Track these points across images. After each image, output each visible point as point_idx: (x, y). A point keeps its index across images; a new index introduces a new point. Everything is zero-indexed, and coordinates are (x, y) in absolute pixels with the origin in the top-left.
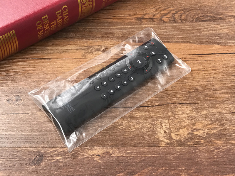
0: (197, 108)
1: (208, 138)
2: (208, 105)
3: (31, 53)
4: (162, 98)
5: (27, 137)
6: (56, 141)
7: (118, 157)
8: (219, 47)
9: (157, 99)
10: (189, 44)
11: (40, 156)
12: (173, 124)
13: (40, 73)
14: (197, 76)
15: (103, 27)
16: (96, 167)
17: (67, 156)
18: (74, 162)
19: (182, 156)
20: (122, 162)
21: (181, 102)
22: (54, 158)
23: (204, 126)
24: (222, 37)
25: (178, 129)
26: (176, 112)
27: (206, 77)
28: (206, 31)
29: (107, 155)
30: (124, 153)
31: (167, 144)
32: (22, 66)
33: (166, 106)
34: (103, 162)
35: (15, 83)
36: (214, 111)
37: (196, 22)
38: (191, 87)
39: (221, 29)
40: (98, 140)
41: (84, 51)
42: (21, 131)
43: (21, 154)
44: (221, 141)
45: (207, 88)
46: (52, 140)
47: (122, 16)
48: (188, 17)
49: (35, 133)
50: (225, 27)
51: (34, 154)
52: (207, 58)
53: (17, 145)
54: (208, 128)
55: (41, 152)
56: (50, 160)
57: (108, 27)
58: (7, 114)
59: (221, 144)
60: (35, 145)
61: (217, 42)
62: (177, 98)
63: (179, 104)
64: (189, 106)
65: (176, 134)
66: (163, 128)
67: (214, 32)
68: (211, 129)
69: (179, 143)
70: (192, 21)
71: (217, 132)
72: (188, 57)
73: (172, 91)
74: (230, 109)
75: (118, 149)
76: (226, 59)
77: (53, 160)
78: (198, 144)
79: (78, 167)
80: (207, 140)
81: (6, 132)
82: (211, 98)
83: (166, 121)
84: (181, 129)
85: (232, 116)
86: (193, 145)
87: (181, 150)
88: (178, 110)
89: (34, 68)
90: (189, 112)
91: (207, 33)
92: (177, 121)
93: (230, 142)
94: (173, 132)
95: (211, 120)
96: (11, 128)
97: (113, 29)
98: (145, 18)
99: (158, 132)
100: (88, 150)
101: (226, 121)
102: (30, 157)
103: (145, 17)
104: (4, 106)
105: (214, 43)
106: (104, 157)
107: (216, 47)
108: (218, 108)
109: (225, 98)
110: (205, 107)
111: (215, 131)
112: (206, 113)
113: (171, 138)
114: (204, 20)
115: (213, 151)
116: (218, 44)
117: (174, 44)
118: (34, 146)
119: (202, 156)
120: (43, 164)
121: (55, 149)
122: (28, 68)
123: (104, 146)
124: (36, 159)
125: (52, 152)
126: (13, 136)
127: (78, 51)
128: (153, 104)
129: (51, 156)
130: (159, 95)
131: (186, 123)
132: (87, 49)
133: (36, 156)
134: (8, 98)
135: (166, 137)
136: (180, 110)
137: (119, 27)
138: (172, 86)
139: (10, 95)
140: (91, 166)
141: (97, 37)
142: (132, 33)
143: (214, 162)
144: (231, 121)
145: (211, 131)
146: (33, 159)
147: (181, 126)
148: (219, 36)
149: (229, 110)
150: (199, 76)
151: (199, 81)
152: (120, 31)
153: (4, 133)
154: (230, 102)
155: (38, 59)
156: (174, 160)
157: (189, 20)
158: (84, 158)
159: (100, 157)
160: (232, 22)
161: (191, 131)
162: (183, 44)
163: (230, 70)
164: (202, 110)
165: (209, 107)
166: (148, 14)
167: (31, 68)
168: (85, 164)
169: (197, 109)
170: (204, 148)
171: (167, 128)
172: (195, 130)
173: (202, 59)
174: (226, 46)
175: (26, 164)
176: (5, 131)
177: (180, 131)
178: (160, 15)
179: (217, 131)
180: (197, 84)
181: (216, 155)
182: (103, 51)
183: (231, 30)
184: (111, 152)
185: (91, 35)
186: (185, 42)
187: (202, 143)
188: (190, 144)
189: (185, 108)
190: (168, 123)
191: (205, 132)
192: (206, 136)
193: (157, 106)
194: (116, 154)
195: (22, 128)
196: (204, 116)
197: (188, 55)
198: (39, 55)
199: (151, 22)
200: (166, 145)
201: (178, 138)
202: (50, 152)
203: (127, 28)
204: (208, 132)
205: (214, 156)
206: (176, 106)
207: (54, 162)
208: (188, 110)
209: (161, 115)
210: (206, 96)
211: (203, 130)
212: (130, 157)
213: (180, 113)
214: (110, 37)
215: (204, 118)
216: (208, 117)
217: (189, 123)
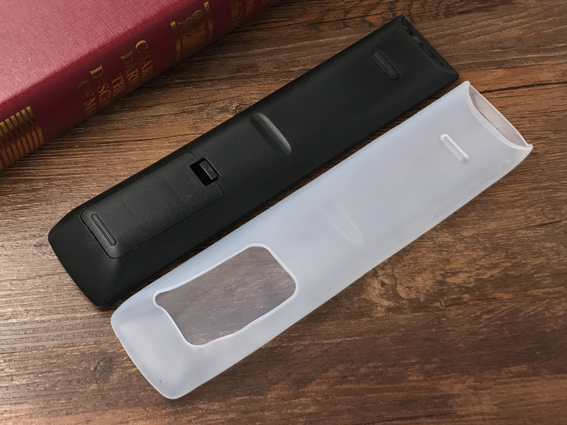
0: (453, 222)
1: (479, 288)
2: (477, 213)
3: (76, 134)
5: (87, 321)
8: (500, 72)
11: (107, 362)
12: (399, 266)
13: (101, 177)
15: (231, 55)
23: (469, 263)
24: (508, 48)
25: (412, 276)
28: (470, 37)
31: (389, 309)
32: (59, 164)
35: (50, 206)
36: (492, 225)
37: (446, 18)
39: (506, 28)
41: (192, 116)
42: (74, 311)
44: (507, 293)
47: (273, 22)
48: (426, 8)
50: (514, 22)
51: (93, 358)
54: (477, 267)
55: (108, 353)
56: (128, 368)
57: (244, 53)
58: (40, 276)
59: (509, 299)
60: (105, 338)
61: (496, 63)
65: (407, 287)
66: (378, 276)
67: (488, 37)
68: (485, 268)
69: (415, 305)
70: (436, 17)
71: (499, 273)
74: (529, 218)
76: (517, 100)
78: (457, 304)
80: (477, 293)
81: (42, 315)
82: (485, 198)
84: (419, 273)
85: (532, 234)
86: (446, 306)
89: (87, 166)
90: (434, 234)
91: (472, 41)
92: (409, 257)
93: (528, 293)
94: (400, 284)
95: (486, 248)
96: (51, 306)
97: (255, 55)
98: (326, 20)
99: (368, 286)
101: (518, 246)
102: (84, 365)
103: (327, 18)
104: (31, 260)
105: (489, 64)
107: (494, 74)
108: (501, 219)
109: (517, 194)
110: (471, 219)
111: (495, 272)
112: (474, 232)
113: (396, 296)
114: (465, 9)
116: (499, 65)
120: (115, 377)
122: (72, 168)
124: (98, 368)
126: (58, 324)
127: (179, 118)
131: (430, 260)
132: (200, 110)
133: (99, 363)
134: (37, 240)
135: (385, 294)
137: (268, 49)
139: (41, 234)
141: (219, 80)
142: (299, 61)
144: (531, 246)
145: (486, 273)
146: (92, 369)
147: (418, 268)
148: (500, 45)
149: (525, 222)
152: (270, 58)
153: (37, 319)
154: (528, 201)
155: (93, 147)
157: (429, 14)
160: (531, 8)
161: (440, 277)
163: (528, 125)
164: (464, 227)
165: (479, 219)
166: (332, 10)
167: (79, 167)
169: (452, 225)
171: (387, 275)
172: (449, 274)
174: (517, 69)
176: (39, 314)
177: (416, 278)
178: (361, 9)
179: (497, 271)
182: (236, 110)
183: (528, 28)
185: (206, 77)
187: (465, 300)
188: (439, 305)
190: (389, 263)
191: (471, 277)
192: (474, 284)
195: (76, 303)
196: (469, 240)
198: (93, 136)
199: (340, 28)
200: (386, 312)
201: (413, 295)
203: (287, 49)
204: (477, 276)
211: (466, 272)
214: (249, 77)
215: (470, 244)
216: (478, 242)
217: (436, 260)
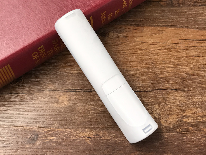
0: (189, 94)
1: (197, 125)
2: (199, 92)
4: (155, 83)
5: (24, 116)
6: (51, 121)
7: (108, 140)
9: (150, 84)
10: (186, 29)
11: (35, 136)
12: (163, 110)
14: (192, 62)
16: (86, 149)
17: (59, 136)
18: (66, 143)
19: (170, 143)
20: (111, 145)
21: (173, 88)
22: (48, 138)
23: (194, 114)
25: (168, 116)
26: (167, 98)
27: (200, 63)
29: (97, 137)
30: (114, 136)
33: (158, 92)
34: (93, 144)
37: (193, 7)
38: (185, 73)
40: (90, 122)
43: (18, 133)
45: (201, 75)
46: (47, 121)
48: (186, 1)
49: (32, 113)
51: (29, 133)
52: (203, 44)
53: (15, 124)
54: (197, 116)
55: (36, 132)
56: (44, 140)
62: (169, 84)
63: (171, 90)
64: (181, 92)
65: (165, 121)
66: (153, 114)
68: (200, 116)
69: (168, 129)
70: (190, 6)
72: (184, 43)
73: (165, 77)
75: (108, 132)
77: (47, 139)
78: (186, 131)
79: (69, 147)
80: (196, 127)
82: (204, 85)
83: (157, 107)
84: (171, 115)
86: (181, 131)
87: (169, 136)
88: (169, 96)
90: (180, 98)
92: (168, 107)
94: (162, 118)
95: (202, 108)
100: (80, 131)
102: (25, 135)
106: (95, 140)
110: (197, 94)
111: (205, 119)
112: (198, 100)
113: (160, 124)
114: (202, 4)
115: (200, 139)
117: (171, 29)
118: (30, 125)
119: (189, 143)
120: (38, 143)
121: (49, 129)
123: (95, 129)
124: (31, 138)
125: (46, 132)
128: (145, 89)
129: (45, 136)
130: (152, 81)
131: (177, 110)
133: (32, 136)
136: (172, 96)
138: (166, 72)
140: (81, 147)
143: (200, 150)
145: (200, 119)
146: (28, 138)
147: (171, 112)
150: (193, 63)
151: (193, 68)
156: (161, 146)
158: (75, 139)
159: (90, 139)
161: (180, 118)
162: (180, 29)
165: (200, 95)
168: (76, 145)
169: (188, 96)
170: (192, 135)
171: (157, 114)
172: (185, 117)
173: (198, 44)
175: (22, 142)
177: (170, 117)
180: (191, 70)
181: (203, 143)
184: (101, 135)
186: (183, 27)
187: (190, 130)
188: (178, 130)
189: (177, 95)
190: (159, 108)
191: (194, 120)
192: (195, 123)
193: (149, 91)
194: (106, 137)
196: (195, 104)
197: (185, 41)
199: (148, 5)
201: (167, 125)
202: (44, 132)
204: (197, 120)
205: (201, 144)
206: (168, 92)
207: (47, 142)
208: (179, 97)
209: (153, 101)
210: (199, 83)
211: (192, 117)
212: (119, 141)
213: (171, 99)
215: (195, 105)
216: (199, 104)
217: (179, 110)
